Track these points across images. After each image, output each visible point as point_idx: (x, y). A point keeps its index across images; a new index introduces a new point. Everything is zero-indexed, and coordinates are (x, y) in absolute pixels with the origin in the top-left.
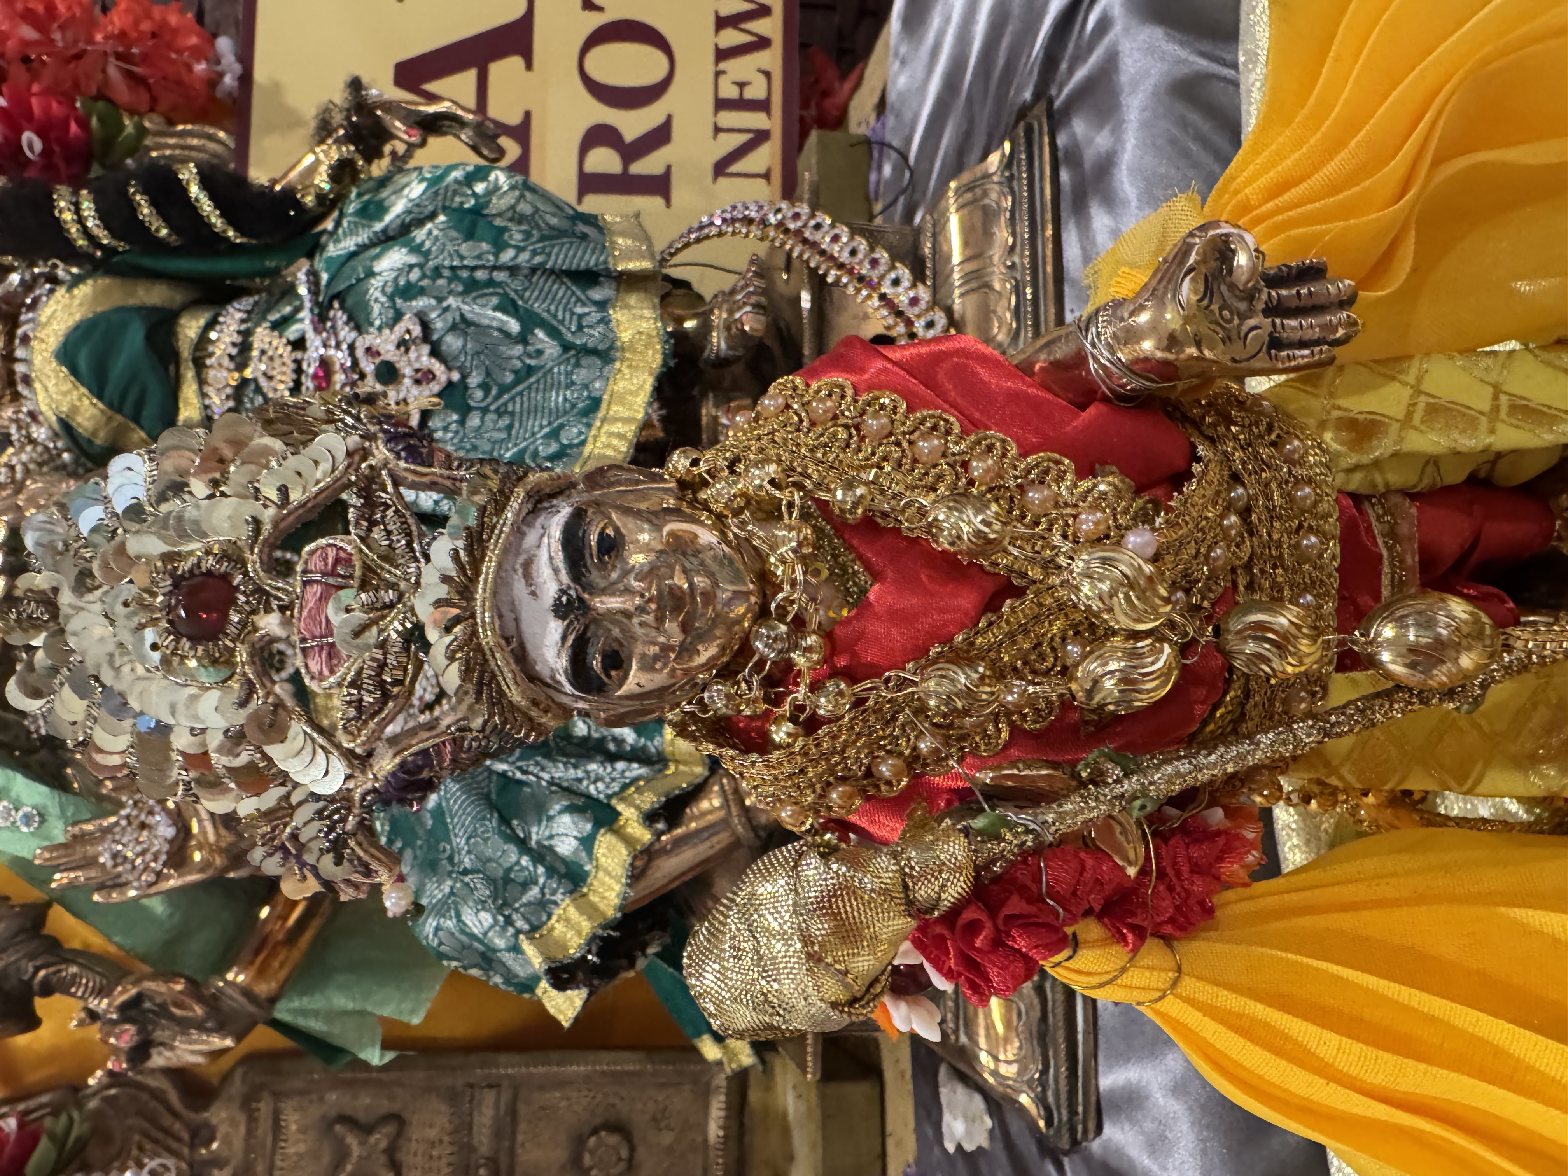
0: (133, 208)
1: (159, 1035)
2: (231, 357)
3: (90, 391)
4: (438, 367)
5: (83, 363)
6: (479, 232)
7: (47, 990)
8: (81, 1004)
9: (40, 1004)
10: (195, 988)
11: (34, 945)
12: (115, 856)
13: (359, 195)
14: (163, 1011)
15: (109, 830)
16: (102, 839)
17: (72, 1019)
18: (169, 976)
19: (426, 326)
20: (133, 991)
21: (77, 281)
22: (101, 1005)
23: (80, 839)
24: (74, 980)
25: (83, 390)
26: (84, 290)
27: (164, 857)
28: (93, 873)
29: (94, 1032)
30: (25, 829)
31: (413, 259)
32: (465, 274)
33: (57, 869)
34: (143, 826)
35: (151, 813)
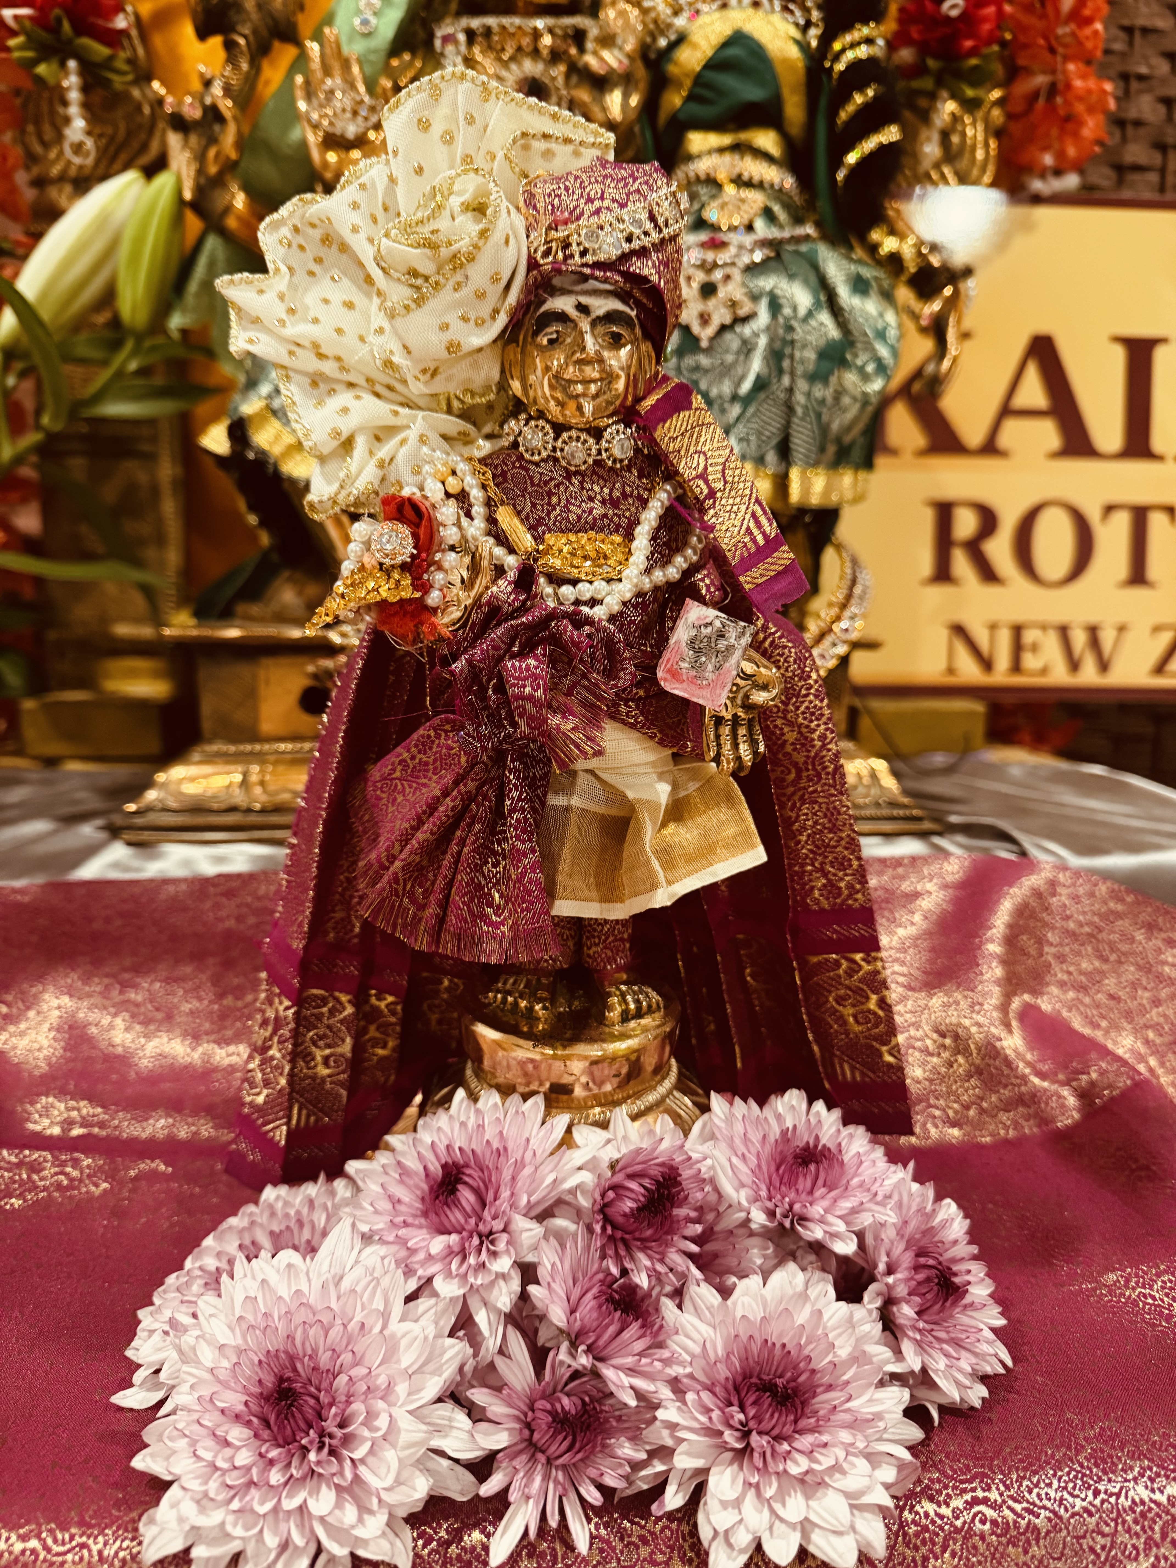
0: (861, 89)
1: (193, 139)
2: (740, 176)
3: (711, 59)
4: (710, 331)
5: (731, 52)
6: (826, 365)
7: (230, 46)
8: (217, 73)
9: (216, 42)
10: (230, 167)
11: (265, 33)
12: (332, 92)
13: (876, 279)
14: (213, 140)
15: (353, 86)
16: (345, 80)
17: (206, 65)
18: (240, 144)
19: (745, 319)
20: (228, 114)
21: (803, 46)
22: (217, 90)
23: (346, 64)
24: (236, 67)
25: (710, 53)
26: (794, 52)
27: (330, 130)
28: (319, 74)
29: (196, 85)
30: (357, 22)
31: (802, 311)
32: (788, 351)
33: (322, 46)
34: (355, 113)
35: (366, 119)
